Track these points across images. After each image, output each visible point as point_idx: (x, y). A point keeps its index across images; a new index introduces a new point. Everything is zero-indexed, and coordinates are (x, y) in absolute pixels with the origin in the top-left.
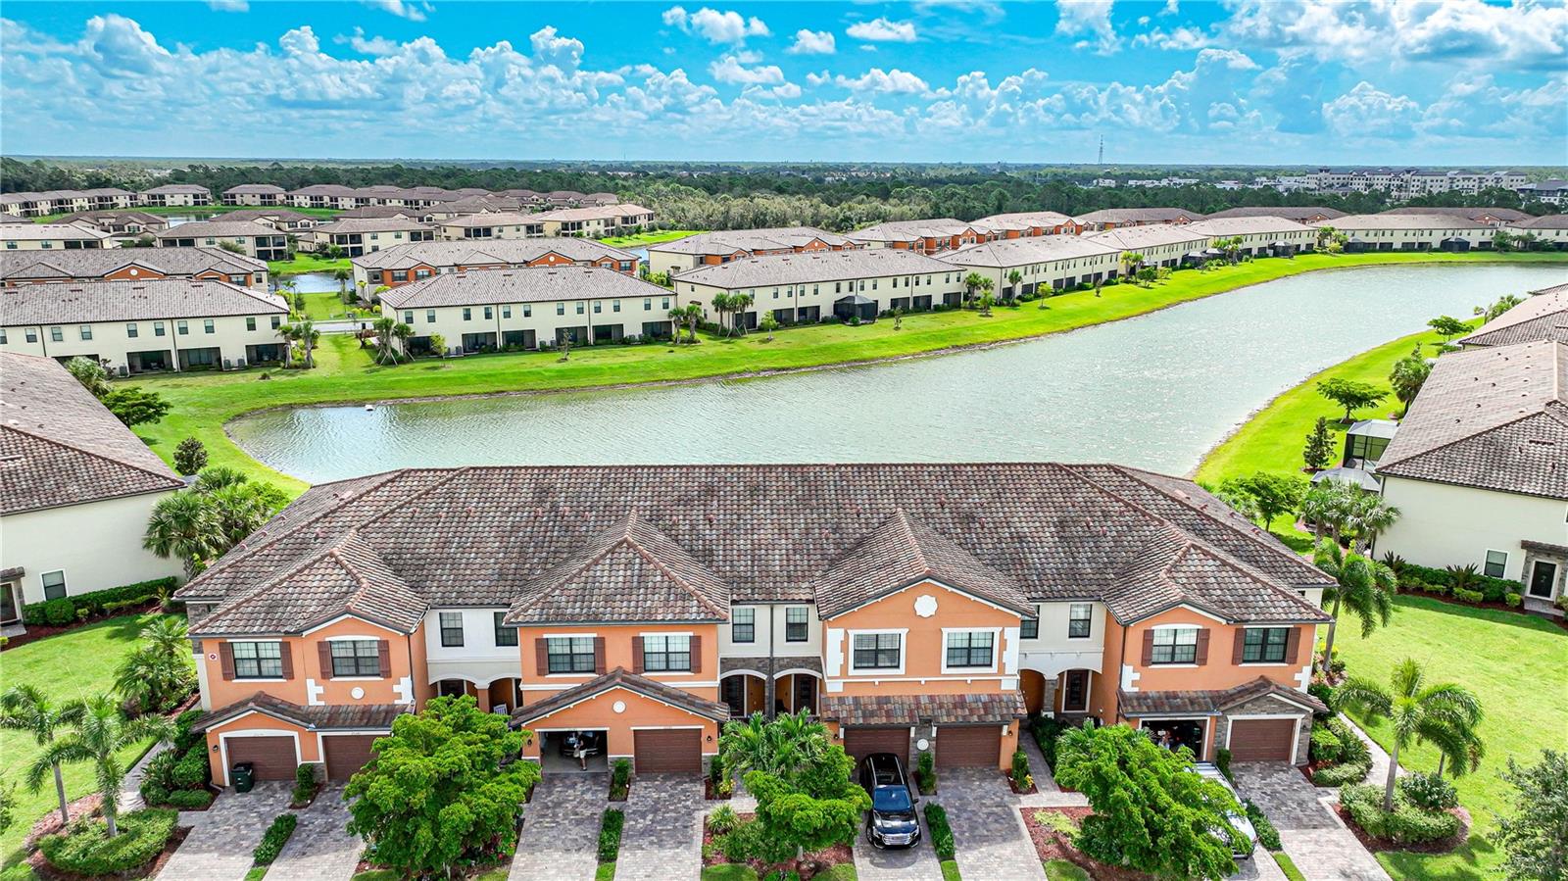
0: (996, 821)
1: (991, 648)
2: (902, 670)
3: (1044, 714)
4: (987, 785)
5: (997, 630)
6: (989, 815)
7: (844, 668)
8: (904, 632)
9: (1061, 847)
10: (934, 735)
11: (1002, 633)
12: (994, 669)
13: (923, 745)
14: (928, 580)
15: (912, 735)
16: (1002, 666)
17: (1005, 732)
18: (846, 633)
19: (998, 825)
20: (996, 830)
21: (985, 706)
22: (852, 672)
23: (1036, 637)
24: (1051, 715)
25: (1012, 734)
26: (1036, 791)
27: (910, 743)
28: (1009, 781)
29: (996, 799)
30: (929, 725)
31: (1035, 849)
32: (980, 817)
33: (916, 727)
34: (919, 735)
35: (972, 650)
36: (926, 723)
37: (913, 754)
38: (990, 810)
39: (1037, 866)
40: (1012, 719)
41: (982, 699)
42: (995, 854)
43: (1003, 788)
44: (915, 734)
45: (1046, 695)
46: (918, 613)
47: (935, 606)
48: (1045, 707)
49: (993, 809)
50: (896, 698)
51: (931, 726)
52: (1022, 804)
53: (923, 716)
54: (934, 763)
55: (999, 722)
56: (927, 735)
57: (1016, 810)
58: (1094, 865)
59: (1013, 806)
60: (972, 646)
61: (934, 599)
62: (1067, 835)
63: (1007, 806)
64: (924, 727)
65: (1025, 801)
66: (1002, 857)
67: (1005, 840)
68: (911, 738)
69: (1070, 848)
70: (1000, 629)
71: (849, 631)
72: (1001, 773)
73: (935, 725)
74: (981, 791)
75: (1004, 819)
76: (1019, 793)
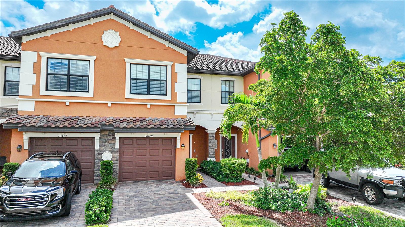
0: (167, 200)
1: (166, 81)
2: (91, 94)
3: (209, 159)
4: (164, 186)
5: (169, 64)
6: (160, 198)
7: (36, 88)
8: (92, 59)
9: (237, 208)
10: (117, 147)
11: (173, 66)
12: (169, 97)
13: (107, 156)
14: (111, 17)
15: (97, 147)
16: (174, 95)
17: (178, 146)
18: (39, 57)
19: (169, 202)
20: (166, 204)
21: (161, 122)
22: (43, 92)
23: (200, 102)
24: (214, 159)
25: (184, 147)
26: (206, 187)
27: (96, 155)
28: (183, 184)
29: (169, 191)
30: (113, 138)
31: (208, 212)
32: (152, 199)
33: (100, 138)
34: (103, 148)
35: (151, 82)
36: (110, 136)
37: (98, 166)
38: (162, 196)
39: (211, 222)
40: (183, 127)
41: (160, 120)
42: (161, 218)
43: (178, 187)
44: (100, 146)
45: (209, 145)
46: (104, 44)
47: (119, 40)
48: (209, 154)
49: (166, 195)
50: (85, 117)
51: (115, 138)
52: (195, 193)
53: (105, 124)
54: (118, 173)
55: (172, 128)
56: (111, 147)
57: (189, 195)
58: (277, 216)
59: (187, 194)
60: (150, 78)
61: (118, 33)
62: (240, 201)
63: (180, 194)
64: (108, 140)
65: (198, 191)
66: (169, 219)
67: (174, 209)
68: (96, 150)
69: (246, 208)
70: (172, 63)
71: (41, 54)
72: (177, 182)
73: (118, 136)
74: (157, 189)
75: (176, 199)
76: (192, 188)
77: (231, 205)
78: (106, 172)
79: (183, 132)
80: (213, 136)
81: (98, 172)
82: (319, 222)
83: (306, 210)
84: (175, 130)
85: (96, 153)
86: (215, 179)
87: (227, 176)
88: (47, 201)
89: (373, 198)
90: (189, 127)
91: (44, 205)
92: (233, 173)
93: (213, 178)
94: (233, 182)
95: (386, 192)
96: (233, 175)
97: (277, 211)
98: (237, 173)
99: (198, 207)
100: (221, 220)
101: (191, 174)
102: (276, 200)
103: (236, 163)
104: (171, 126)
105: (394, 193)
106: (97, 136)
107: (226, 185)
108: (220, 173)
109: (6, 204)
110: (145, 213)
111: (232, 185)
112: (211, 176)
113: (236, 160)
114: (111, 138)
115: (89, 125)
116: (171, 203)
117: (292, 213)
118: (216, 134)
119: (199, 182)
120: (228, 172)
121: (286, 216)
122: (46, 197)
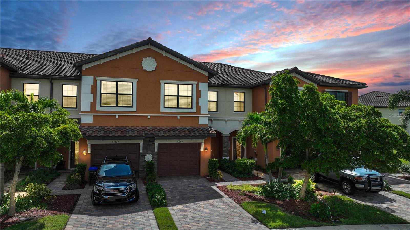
0: (200, 191)
1: (192, 97)
2: (134, 109)
3: (223, 158)
4: (193, 181)
5: (194, 83)
6: (194, 190)
7: (93, 105)
8: (135, 80)
10: (156, 150)
11: (197, 85)
12: (194, 110)
13: (149, 157)
14: (149, 46)
15: (141, 151)
16: (198, 108)
17: (202, 149)
18: (95, 81)
19: (201, 193)
21: (189, 130)
22: (98, 108)
23: (217, 111)
24: (227, 158)
25: (207, 150)
26: (225, 181)
27: (140, 157)
28: (207, 179)
29: (199, 184)
30: (153, 143)
31: (231, 200)
32: (188, 191)
33: (143, 144)
34: (146, 151)
35: (180, 97)
36: (151, 142)
37: (142, 165)
38: (195, 188)
39: (235, 206)
40: (207, 134)
41: (187, 128)
42: (200, 204)
43: (203, 181)
44: (143, 150)
45: (224, 146)
46: (144, 69)
47: (155, 65)
48: (224, 154)
49: (197, 187)
50: (130, 127)
51: (154, 144)
52: (218, 186)
53: (147, 133)
54: (157, 170)
55: (198, 135)
56: (152, 151)
57: (214, 187)
58: (279, 202)
59: (212, 187)
60: (180, 95)
61: (154, 60)
62: (253, 192)
63: (207, 186)
64: (149, 145)
65: (219, 184)
66: (206, 204)
67: (207, 198)
68: (140, 153)
69: (257, 197)
70: (196, 83)
71: (97, 78)
72: (202, 177)
73: (157, 142)
74: (188, 183)
75: (206, 190)
76: (215, 182)
77: (246, 195)
78: (150, 170)
79: (207, 138)
80: (227, 139)
81: (142, 170)
82: (307, 206)
83: (299, 198)
84: (200, 137)
85: (141, 155)
86: (230, 174)
87: (240, 173)
88: (127, 192)
89: (348, 190)
90: (211, 135)
91: (126, 194)
92: (245, 171)
93: (229, 174)
94: (245, 178)
95: (357, 186)
96: (245, 172)
97: (279, 199)
98: (248, 171)
99: (224, 196)
100: (241, 204)
101: (213, 171)
102: (279, 192)
103: (247, 163)
104: (198, 134)
105: (362, 186)
106: (141, 142)
107: (240, 180)
108: (235, 170)
109: (103, 194)
110: (188, 200)
111: (245, 180)
112: (227, 172)
113: (248, 161)
114: (151, 143)
115: (136, 134)
116: (203, 194)
117: (289, 201)
118: (229, 137)
119: (220, 178)
120: (241, 170)
121: (285, 202)
122: (127, 190)
